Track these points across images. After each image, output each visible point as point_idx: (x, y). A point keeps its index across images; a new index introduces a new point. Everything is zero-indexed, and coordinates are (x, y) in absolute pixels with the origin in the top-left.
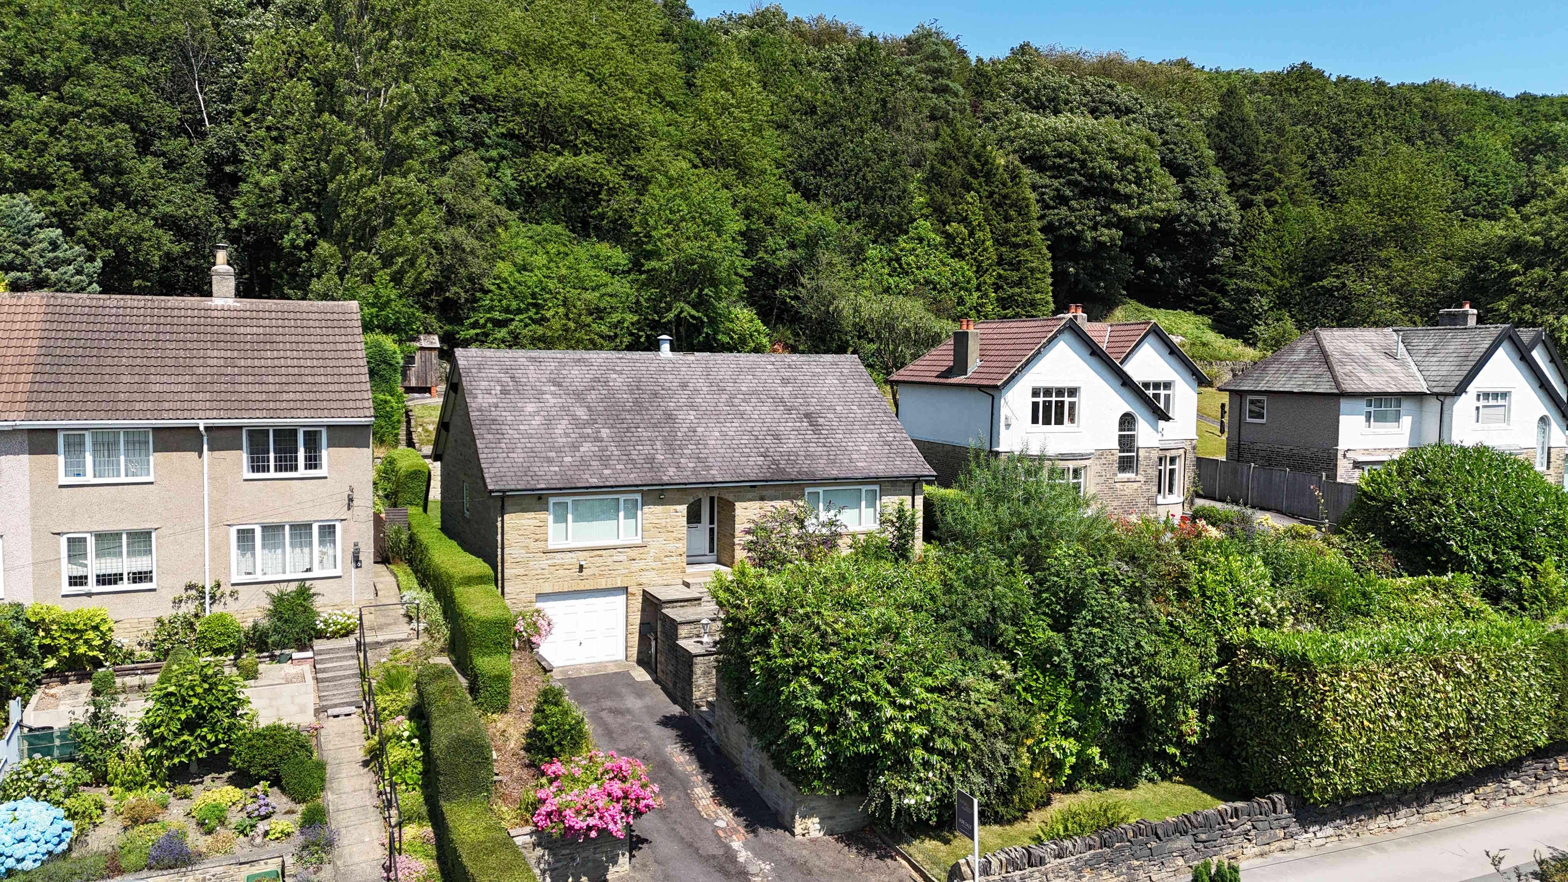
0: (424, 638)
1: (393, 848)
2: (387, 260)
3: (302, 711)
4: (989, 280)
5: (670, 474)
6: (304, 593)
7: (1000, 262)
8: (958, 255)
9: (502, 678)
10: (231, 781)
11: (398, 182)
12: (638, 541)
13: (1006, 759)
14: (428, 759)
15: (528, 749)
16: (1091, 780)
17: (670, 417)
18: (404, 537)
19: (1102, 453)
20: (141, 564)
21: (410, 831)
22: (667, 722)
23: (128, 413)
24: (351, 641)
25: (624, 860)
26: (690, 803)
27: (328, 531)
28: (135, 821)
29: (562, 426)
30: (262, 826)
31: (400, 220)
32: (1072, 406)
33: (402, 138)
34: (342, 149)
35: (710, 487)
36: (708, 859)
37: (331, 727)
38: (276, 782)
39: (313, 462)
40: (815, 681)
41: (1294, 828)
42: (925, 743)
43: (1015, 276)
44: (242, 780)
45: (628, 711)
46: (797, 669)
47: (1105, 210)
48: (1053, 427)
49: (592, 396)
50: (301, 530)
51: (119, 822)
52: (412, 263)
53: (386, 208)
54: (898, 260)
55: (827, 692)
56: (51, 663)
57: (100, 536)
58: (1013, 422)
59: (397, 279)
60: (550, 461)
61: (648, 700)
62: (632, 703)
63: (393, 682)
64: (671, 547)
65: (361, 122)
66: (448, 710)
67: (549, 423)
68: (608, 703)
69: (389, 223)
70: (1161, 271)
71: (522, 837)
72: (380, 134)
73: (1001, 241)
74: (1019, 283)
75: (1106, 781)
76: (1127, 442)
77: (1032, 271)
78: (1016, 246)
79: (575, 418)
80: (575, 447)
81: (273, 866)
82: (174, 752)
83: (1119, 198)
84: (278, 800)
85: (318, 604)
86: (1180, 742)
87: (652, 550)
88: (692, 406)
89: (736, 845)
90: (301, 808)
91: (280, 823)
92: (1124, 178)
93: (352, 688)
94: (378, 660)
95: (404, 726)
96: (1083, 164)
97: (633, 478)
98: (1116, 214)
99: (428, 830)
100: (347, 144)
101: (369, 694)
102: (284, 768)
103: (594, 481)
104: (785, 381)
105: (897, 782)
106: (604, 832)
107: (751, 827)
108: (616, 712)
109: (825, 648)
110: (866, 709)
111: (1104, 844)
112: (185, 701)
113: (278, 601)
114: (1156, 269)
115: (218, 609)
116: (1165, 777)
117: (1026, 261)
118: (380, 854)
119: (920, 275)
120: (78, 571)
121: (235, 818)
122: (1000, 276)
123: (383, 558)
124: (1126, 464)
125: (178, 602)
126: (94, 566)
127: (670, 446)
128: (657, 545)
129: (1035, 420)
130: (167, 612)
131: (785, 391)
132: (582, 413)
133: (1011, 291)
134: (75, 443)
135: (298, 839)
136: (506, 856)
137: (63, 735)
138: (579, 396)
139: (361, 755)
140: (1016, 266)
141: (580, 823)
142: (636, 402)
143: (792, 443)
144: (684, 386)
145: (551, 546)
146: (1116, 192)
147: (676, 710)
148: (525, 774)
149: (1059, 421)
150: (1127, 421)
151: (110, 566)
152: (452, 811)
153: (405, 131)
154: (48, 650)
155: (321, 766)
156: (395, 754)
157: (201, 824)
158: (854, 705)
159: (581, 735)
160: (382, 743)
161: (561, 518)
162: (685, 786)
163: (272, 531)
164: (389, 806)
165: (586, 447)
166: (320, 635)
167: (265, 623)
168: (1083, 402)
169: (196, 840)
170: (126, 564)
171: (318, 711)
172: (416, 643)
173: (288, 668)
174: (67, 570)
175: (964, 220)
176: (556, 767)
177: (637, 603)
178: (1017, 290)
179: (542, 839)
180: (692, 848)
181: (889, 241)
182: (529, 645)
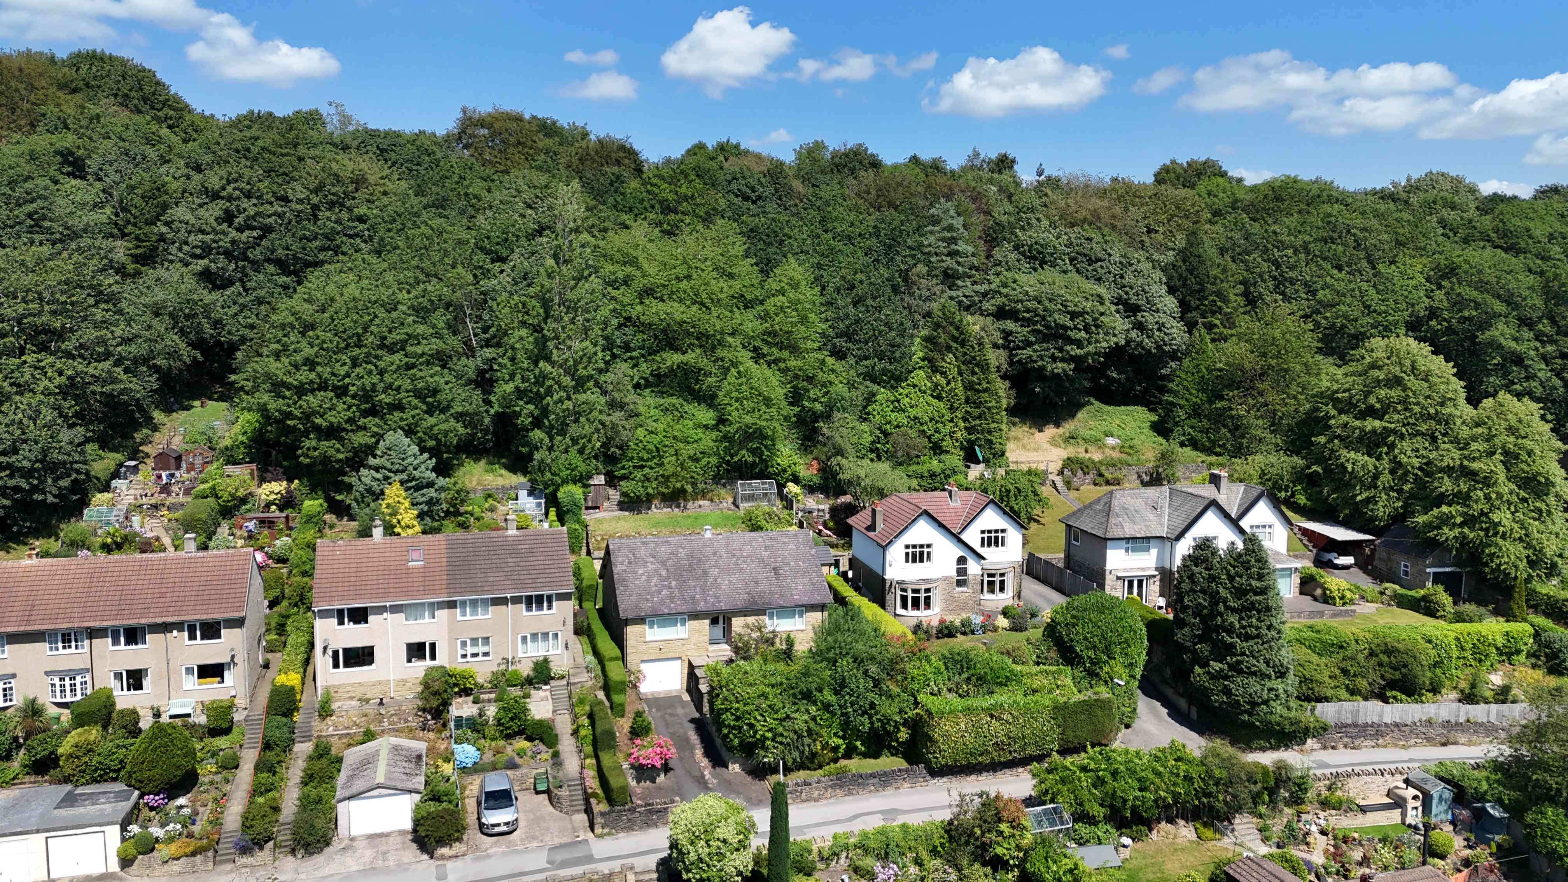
0: (594, 681)
1: (582, 767)
2: (575, 441)
3: (548, 711)
4: (959, 414)
5: (702, 606)
6: (546, 661)
7: (967, 401)
8: (939, 398)
9: (622, 705)
10: (526, 739)
11: (582, 397)
12: (686, 636)
13: (809, 746)
14: (594, 735)
15: (631, 732)
16: (858, 754)
17: (705, 573)
18: (585, 624)
19: (945, 579)
20: (485, 649)
21: (588, 761)
22: (692, 721)
23: (483, 592)
24: (564, 682)
25: (662, 775)
26: (693, 755)
27: (556, 635)
28: (498, 753)
29: (655, 580)
30: (539, 757)
31: (582, 419)
32: (929, 554)
33: (585, 372)
34: (551, 382)
35: (721, 612)
36: (693, 777)
37: (558, 719)
38: (542, 740)
39: (550, 607)
40: (732, 714)
41: (928, 778)
42: (773, 740)
43: (976, 412)
44: (530, 739)
45: (677, 715)
46: (727, 710)
47: (1061, 350)
48: (918, 564)
49: (670, 563)
50: (545, 635)
51: (491, 752)
52: (589, 441)
53: (576, 413)
54: (898, 401)
55: (738, 719)
56: (456, 690)
57: (472, 640)
58: (894, 564)
59: (581, 452)
60: (647, 600)
61: (687, 710)
62: (680, 711)
63: (581, 702)
64: (702, 639)
65: (561, 366)
66: (601, 718)
67: (648, 580)
68: (669, 711)
69: (576, 421)
70: (1118, 381)
71: (626, 766)
72: (571, 372)
73: (969, 387)
74: (979, 417)
75: (865, 755)
76: (962, 572)
77: (989, 409)
78: (978, 391)
79: (661, 576)
80: (659, 592)
81: (543, 770)
82: (507, 728)
83: (1072, 341)
84: (542, 747)
85: (552, 665)
86: (897, 740)
87: (693, 640)
88: (717, 566)
89: (706, 773)
90: (551, 751)
91: (544, 756)
92: (1076, 328)
93: (566, 703)
94: (576, 690)
95: (586, 722)
96: (1044, 318)
97: (684, 608)
98: (1068, 352)
99: (594, 761)
100: (553, 379)
101: (572, 706)
102: (544, 736)
103: (666, 611)
104: (767, 548)
105: (762, 753)
106: (653, 766)
107: (714, 767)
108: (671, 715)
109: (738, 702)
110: (751, 726)
111: (838, 779)
112: (510, 710)
113: (536, 664)
114: (1114, 380)
115: (514, 667)
116: (892, 755)
117: (986, 401)
118: (578, 768)
119: (913, 412)
120: (464, 652)
121: (529, 753)
122: (967, 412)
123: (577, 632)
124: (960, 583)
125: (499, 665)
126: (470, 650)
127: (703, 591)
128: (695, 638)
129: (907, 561)
130: (495, 669)
131: (765, 554)
132: (664, 573)
133: (974, 423)
134: (463, 603)
135: (551, 762)
136: (618, 771)
137: (467, 720)
138: (663, 563)
139: (570, 732)
140: (978, 405)
141: (644, 762)
142: (690, 565)
143: (763, 586)
144: (715, 554)
145: (648, 639)
146: (1069, 337)
147: (697, 715)
148: (629, 742)
149: (921, 561)
150: (962, 560)
151: (475, 650)
152: (601, 754)
153: (585, 368)
154: (456, 685)
155: (556, 735)
156: (583, 732)
157: (518, 754)
158: (747, 724)
159: (650, 729)
160: (578, 727)
161: (651, 627)
162: (692, 748)
163: (534, 636)
164: (581, 751)
165: (665, 592)
166: (553, 678)
167: (531, 673)
168: (934, 551)
169: (518, 760)
170: (481, 649)
171: (554, 711)
172: (590, 683)
173: (541, 693)
174: (460, 652)
175: (944, 374)
176: (638, 742)
177: (686, 664)
178: (978, 422)
179: (633, 767)
180: (689, 773)
181: (893, 387)
182: (635, 687)
